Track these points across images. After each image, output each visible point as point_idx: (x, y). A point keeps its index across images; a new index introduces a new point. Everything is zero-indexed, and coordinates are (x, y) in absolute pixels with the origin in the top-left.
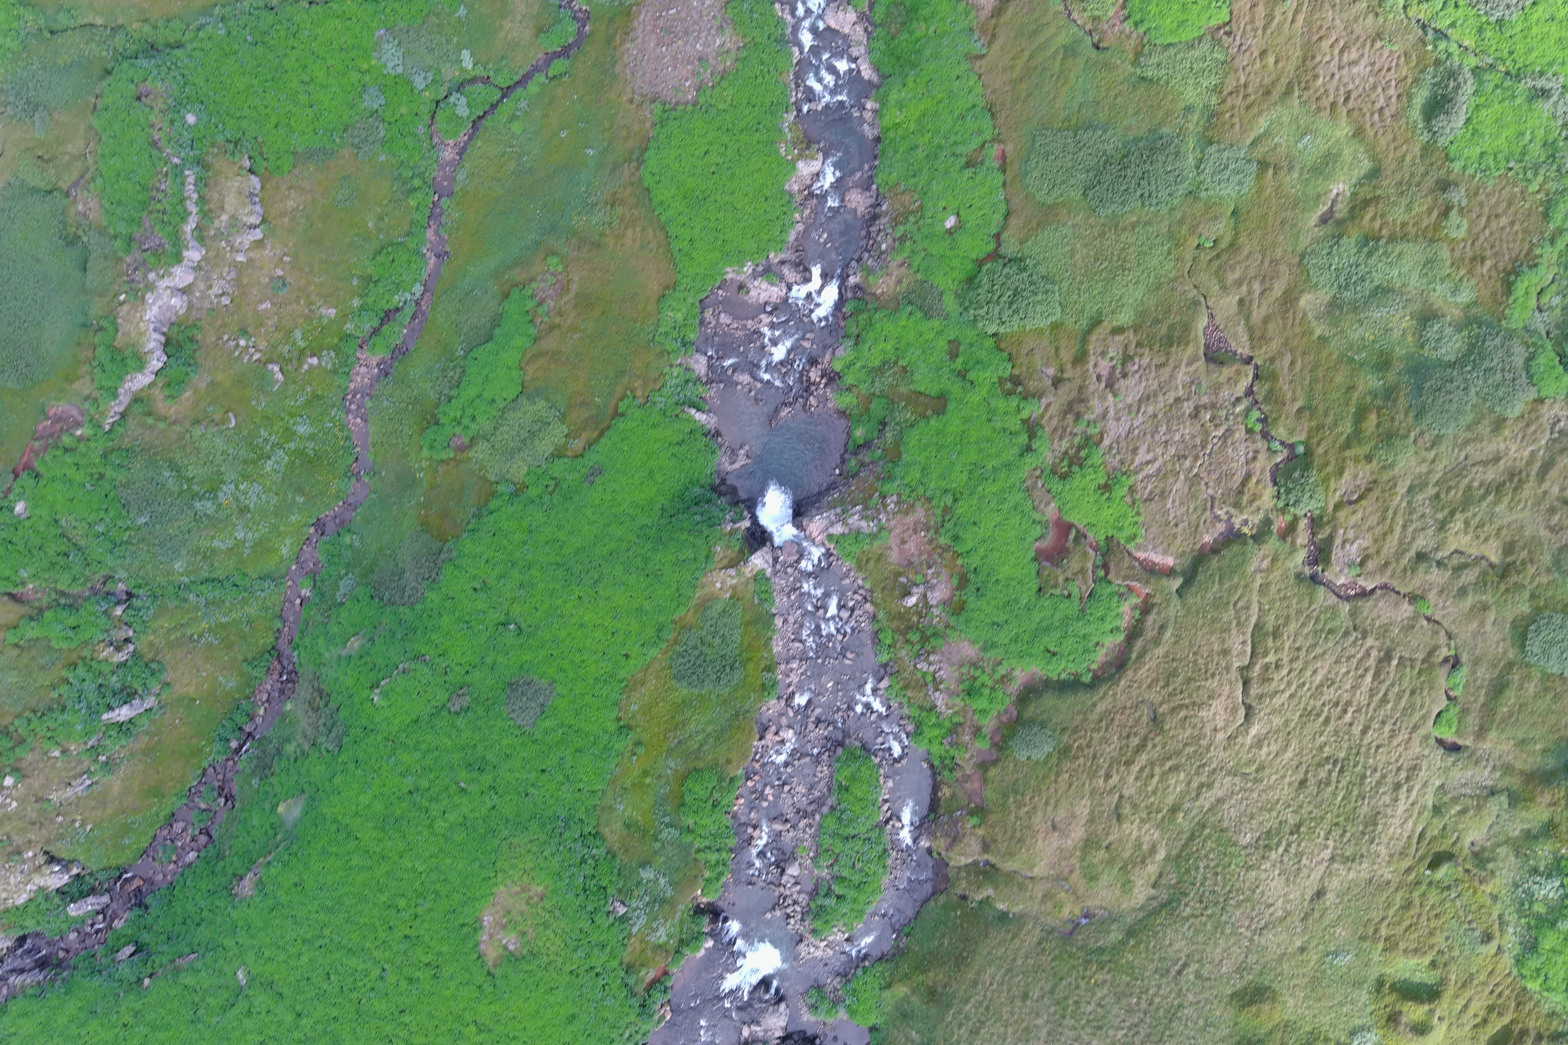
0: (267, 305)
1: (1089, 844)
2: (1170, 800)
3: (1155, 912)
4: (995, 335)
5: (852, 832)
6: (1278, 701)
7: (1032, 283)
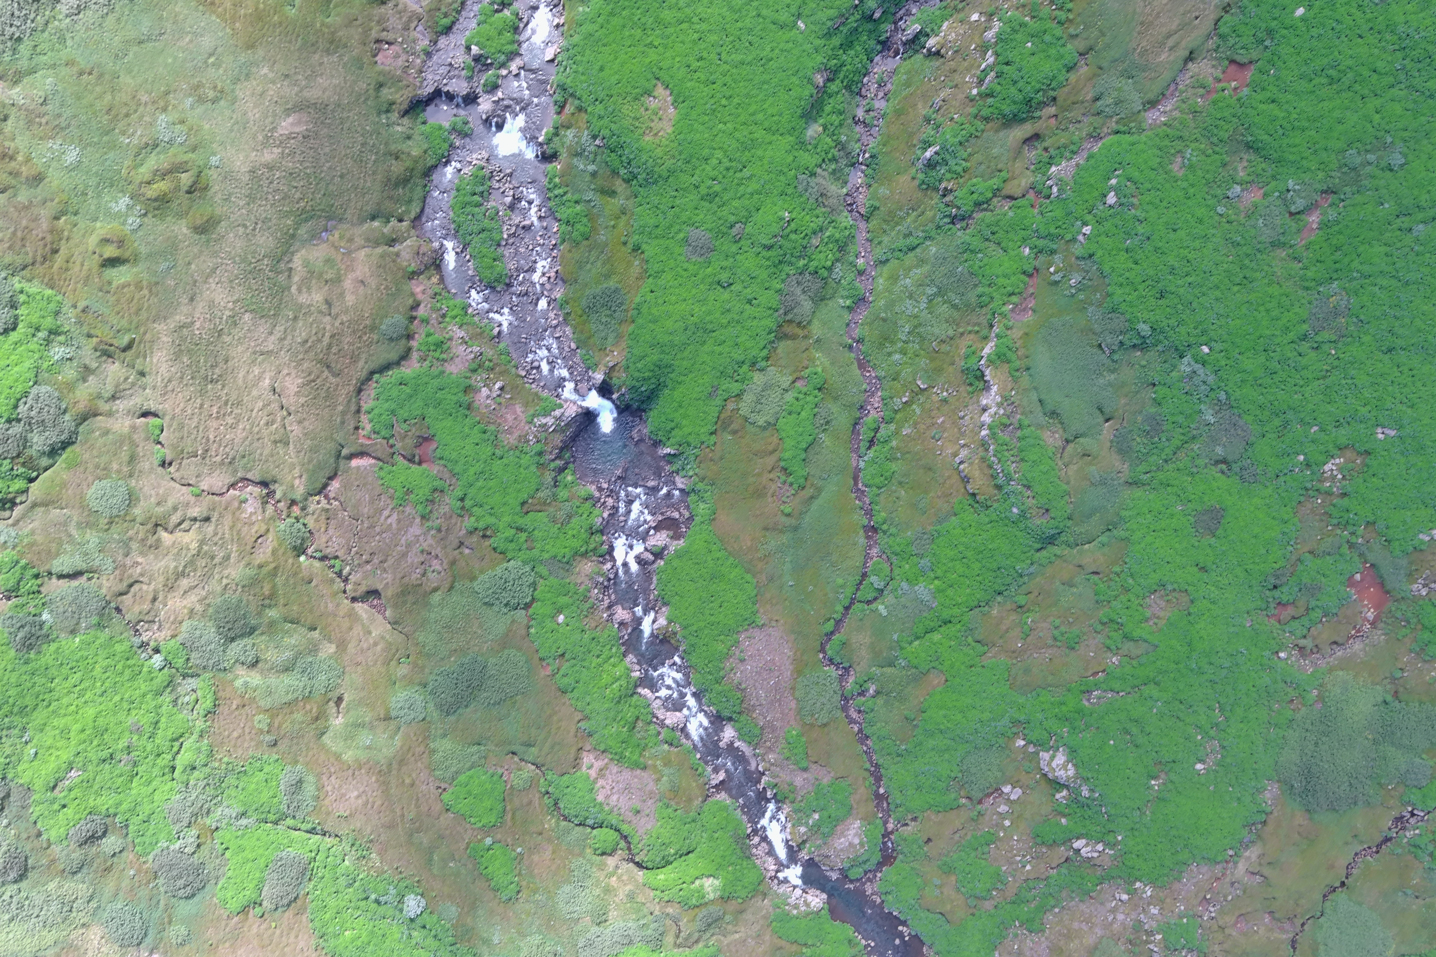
0: (940, 421)
1: (338, 280)
2: (300, 323)
3: (284, 253)
4: (509, 561)
5: (481, 235)
6: (260, 404)
7: (498, 599)
